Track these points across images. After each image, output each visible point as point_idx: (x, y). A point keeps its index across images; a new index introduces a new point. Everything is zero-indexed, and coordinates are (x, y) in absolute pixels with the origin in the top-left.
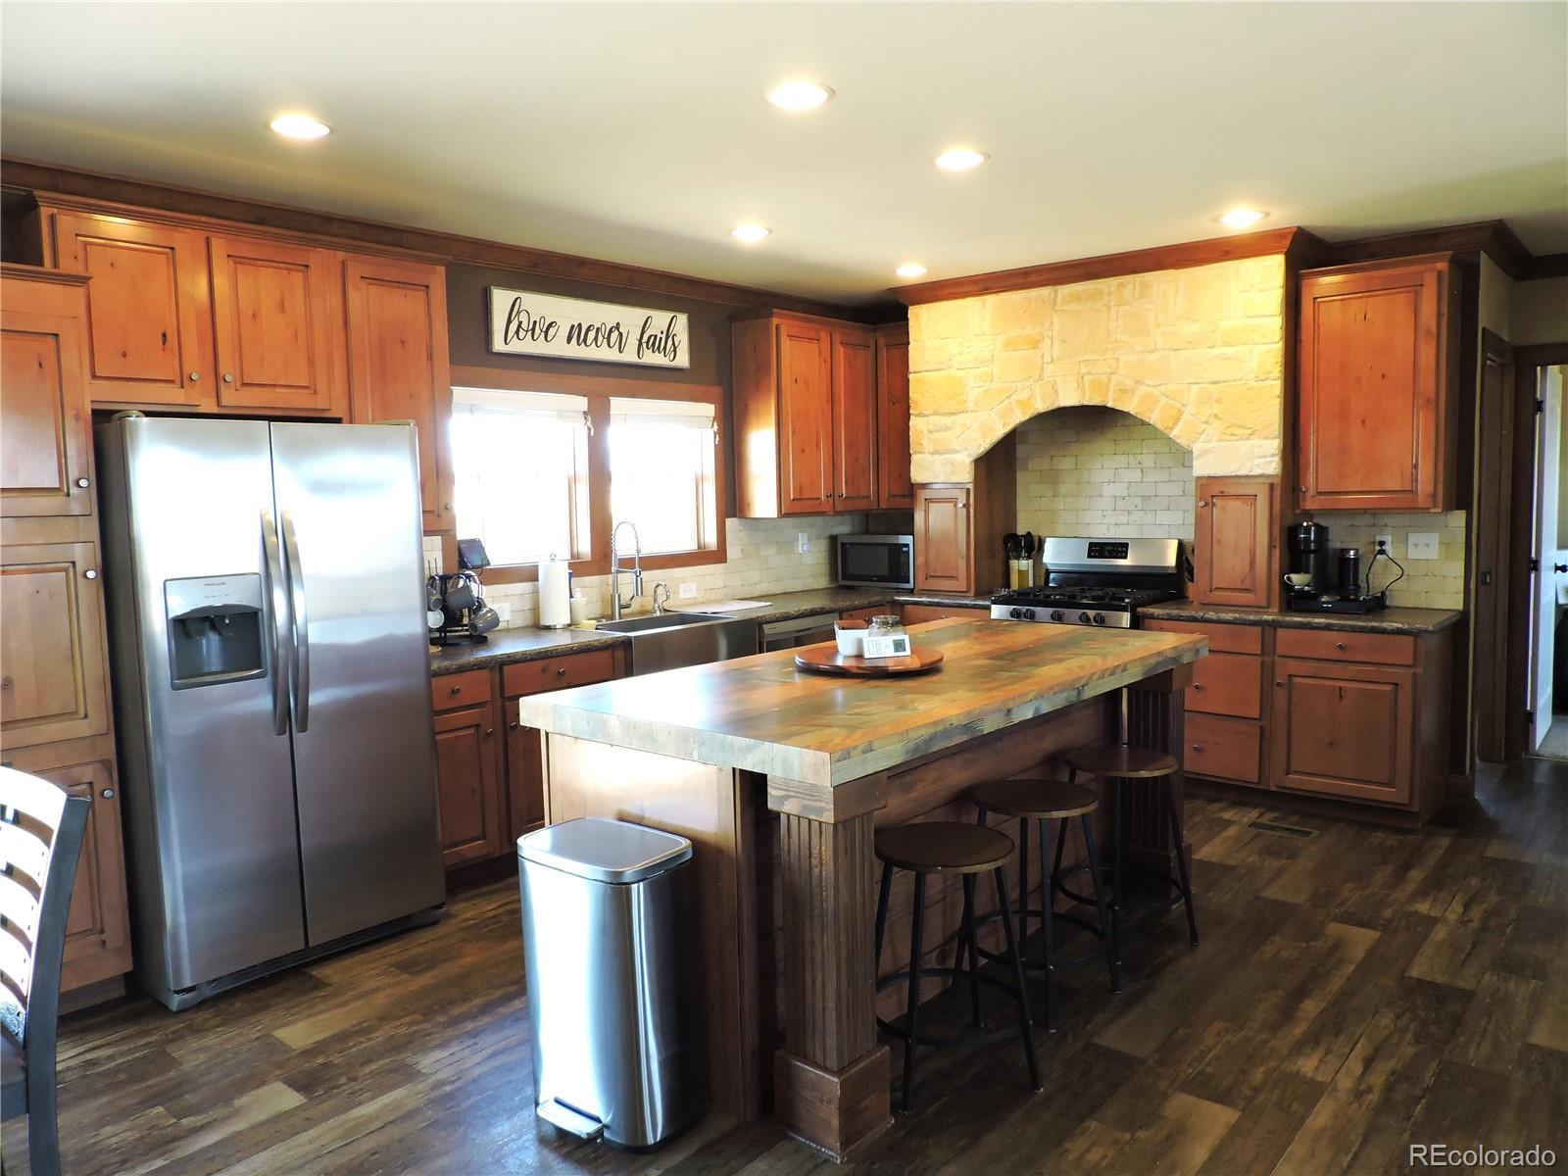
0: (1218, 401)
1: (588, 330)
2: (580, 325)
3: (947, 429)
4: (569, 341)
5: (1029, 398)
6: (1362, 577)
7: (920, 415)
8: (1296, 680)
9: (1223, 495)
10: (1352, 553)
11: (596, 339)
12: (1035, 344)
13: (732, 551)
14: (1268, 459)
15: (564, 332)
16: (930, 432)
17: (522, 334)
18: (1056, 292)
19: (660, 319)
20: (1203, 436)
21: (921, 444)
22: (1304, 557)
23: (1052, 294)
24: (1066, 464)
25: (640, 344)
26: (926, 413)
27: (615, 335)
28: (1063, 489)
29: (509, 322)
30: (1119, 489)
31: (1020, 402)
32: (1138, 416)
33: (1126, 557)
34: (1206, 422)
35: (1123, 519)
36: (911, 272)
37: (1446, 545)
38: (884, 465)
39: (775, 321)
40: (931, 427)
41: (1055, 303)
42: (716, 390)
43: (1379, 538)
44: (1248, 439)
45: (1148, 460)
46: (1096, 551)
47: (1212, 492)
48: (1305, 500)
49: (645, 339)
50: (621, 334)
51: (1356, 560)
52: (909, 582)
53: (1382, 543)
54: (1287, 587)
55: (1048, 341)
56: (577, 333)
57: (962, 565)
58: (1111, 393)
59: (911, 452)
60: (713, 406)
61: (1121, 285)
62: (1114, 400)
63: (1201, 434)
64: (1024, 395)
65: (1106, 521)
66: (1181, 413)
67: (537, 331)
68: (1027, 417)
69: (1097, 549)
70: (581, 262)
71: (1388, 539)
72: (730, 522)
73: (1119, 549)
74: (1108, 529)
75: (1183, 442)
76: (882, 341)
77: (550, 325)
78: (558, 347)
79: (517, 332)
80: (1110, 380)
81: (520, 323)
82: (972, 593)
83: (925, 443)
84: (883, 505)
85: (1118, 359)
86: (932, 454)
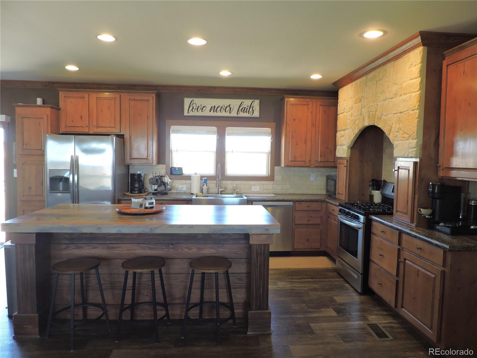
1: (218, 107)
2: (215, 106)
3: (343, 136)
4: (210, 111)
7: (339, 131)
8: (407, 261)
9: (401, 166)
11: (220, 110)
12: (361, 100)
13: (277, 177)
14: (413, 150)
15: (208, 109)
16: (340, 137)
17: (194, 110)
19: (247, 103)
20: (396, 138)
21: (338, 142)
25: (238, 110)
27: (228, 109)
29: (189, 107)
31: (357, 125)
32: (382, 129)
39: (286, 100)
41: (366, 82)
42: (274, 124)
48: (440, 171)
49: (240, 109)
50: (230, 108)
56: (214, 109)
57: (344, 189)
60: (270, 129)
64: (358, 122)
66: (392, 127)
67: (199, 109)
70: (215, 88)
72: (276, 168)
75: (392, 140)
77: (204, 107)
78: (207, 113)
79: (192, 110)
80: (375, 113)
81: (193, 107)
82: (346, 201)
85: (378, 105)
86: (339, 146)
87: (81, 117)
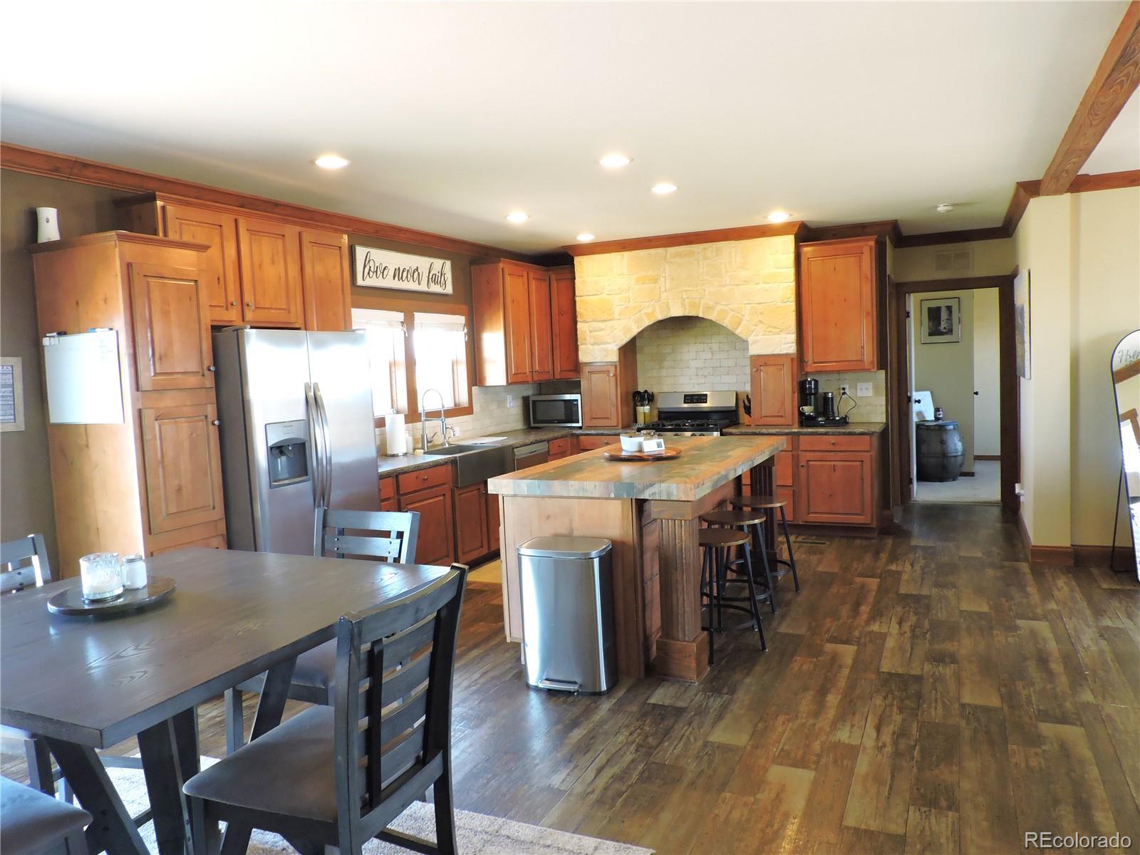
0: (761, 313)
1: (403, 271)
2: (399, 268)
3: (602, 330)
4: (394, 278)
5: (653, 311)
6: (835, 408)
7: (585, 322)
8: (811, 463)
9: (766, 364)
10: (830, 394)
11: (407, 277)
12: (655, 280)
13: (476, 408)
14: (790, 345)
15: (391, 273)
16: (590, 332)
17: (371, 273)
18: (666, 251)
19: (438, 263)
20: (754, 333)
21: (585, 339)
22: (809, 397)
23: (664, 252)
24: (667, 350)
25: (428, 280)
26: (588, 320)
27: (416, 274)
28: (666, 364)
29: (365, 266)
30: (699, 364)
31: (646, 314)
32: (718, 322)
33: (706, 402)
34: (756, 325)
35: (702, 380)
36: (585, 238)
37: (876, 389)
38: (557, 352)
39: (501, 265)
40: (591, 329)
41: (666, 257)
42: (464, 307)
43: (842, 386)
44: (778, 334)
45: (715, 347)
46: (688, 399)
47: (760, 363)
48: (807, 366)
49: (430, 277)
50: (419, 273)
51: (832, 398)
52: (578, 422)
53: (844, 389)
54: (801, 414)
55: (663, 279)
56: (398, 274)
57: (613, 410)
58: (701, 309)
59: (579, 344)
60: (464, 317)
61: (705, 249)
62: (703, 313)
63: (753, 331)
64: (650, 310)
65: (691, 382)
66: (741, 320)
67: (379, 272)
68: (652, 323)
69: (689, 398)
70: (400, 230)
71: (847, 386)
72: (474, 389)
73: (702, 398)
74: (694, 387)
75: (743, 336)
76: (553, 277)
77: (385, 268)
78: (389, 282)
79: (369, 273)
80: (700, 302)
81: (370, 267)
82: (620, 426)
83: (588, 338)
84: (557, 376)
85: (704, 290)
86: (592, 345)
87: (218, 279)
